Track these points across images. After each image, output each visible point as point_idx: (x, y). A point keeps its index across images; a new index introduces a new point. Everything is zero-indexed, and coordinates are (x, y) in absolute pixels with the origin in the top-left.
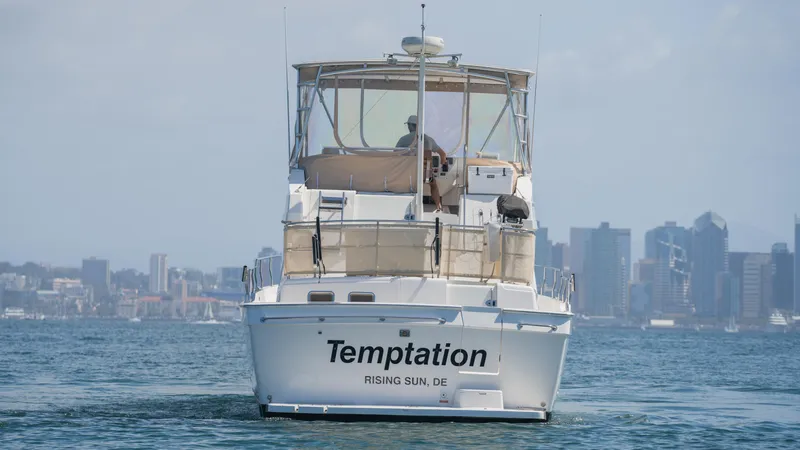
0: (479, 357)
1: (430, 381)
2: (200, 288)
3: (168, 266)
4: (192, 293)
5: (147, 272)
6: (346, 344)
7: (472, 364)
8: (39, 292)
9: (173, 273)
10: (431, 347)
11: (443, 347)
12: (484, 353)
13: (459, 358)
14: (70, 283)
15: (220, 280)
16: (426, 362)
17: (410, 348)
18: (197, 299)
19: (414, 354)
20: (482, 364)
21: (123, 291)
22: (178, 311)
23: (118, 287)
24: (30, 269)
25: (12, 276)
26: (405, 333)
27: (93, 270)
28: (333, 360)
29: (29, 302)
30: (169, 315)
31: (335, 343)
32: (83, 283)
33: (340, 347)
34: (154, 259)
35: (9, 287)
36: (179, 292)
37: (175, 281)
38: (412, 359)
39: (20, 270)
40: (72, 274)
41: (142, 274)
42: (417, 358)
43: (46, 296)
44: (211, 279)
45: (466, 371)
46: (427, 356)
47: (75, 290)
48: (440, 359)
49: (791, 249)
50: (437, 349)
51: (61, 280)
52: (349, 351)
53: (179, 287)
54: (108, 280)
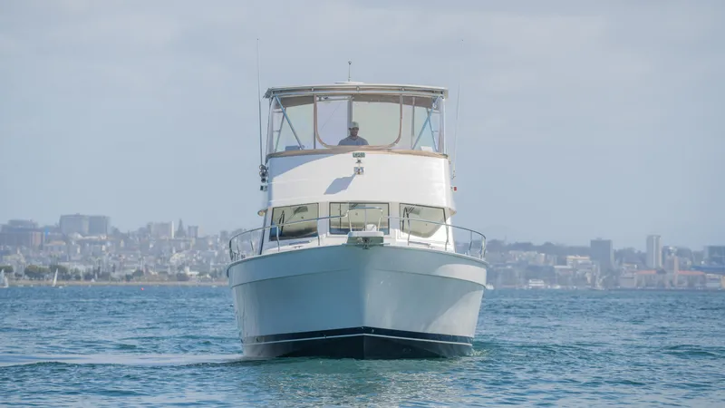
2: (689, 263)
3: (661, 246)
4: (683, 268)
5: (644, 250)
8: (556, 267)
9: (666, 251)
14: (581, 259)
15: (706, 256)
18: (688, 273)
21: (625, 266)
22: (671, 282)
23: (621, 263)
24: (547, 248)
25: (534, 253)
27: (599, 248)
29: (550, 275)
30: (664, 286)
32: (591, 259)
34: (650, 240)
36: (672, 268)
37: (668, 257)
39: (541, 249)
40: (581, 251)
41: (639, 252)
43: (561, 270)
44: (699, 255)
47: (584, 264)
51: (573, 257)
53: (672, 262)
54: (612, 256)
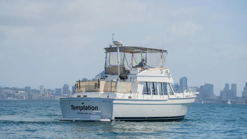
0: (96, 108)
1: (88, 113)
2: (51, 93)
3: (44, 88)
4: (49, 94)
5: (39, 89)
6: (74, 106)
7: (95, 110)
8: (15, 94)
9: (45, 90)
10: (88, 106)
11: (90, 106)
12: (97, 107)
13: (93, 108)
14: (22, 92)
15: (55, 91)
16: (87, 109)
17: (84, 107)
18: (50, 95)
19: (85, 108)
20: (97, 110)
21: (34, 94)
22: (46, 98)
23: (33, 93)
24: (13, 89)
25: (9, 90)
26: (83, 103)
27: (27, 89)
28: (72, 109)
29: (14, 96)
30: (44, 99)
31: (72, 106)
32: (25, 92)
33: (73, 107)
34: (41, 87)
35: (9, 93)
36: (46, 94)
37: (45, 91)
38: (85, 109)
39: (11, 89)
40: (23, 90)
41: (38, 90)
42: (86, 108)
43: (17, 95)
44: (53, 91)
45: (94, 111)
46: (87, 108)
47: (23, 93)
48: (90, 109)
49: (179, 84)
50: (89, 107)
51: (20, 91)
52: (74, 107)
53: (46, 93)
54: (31, 91)
